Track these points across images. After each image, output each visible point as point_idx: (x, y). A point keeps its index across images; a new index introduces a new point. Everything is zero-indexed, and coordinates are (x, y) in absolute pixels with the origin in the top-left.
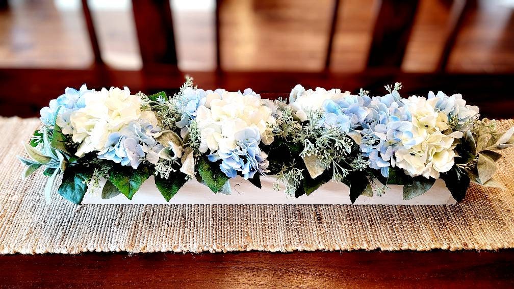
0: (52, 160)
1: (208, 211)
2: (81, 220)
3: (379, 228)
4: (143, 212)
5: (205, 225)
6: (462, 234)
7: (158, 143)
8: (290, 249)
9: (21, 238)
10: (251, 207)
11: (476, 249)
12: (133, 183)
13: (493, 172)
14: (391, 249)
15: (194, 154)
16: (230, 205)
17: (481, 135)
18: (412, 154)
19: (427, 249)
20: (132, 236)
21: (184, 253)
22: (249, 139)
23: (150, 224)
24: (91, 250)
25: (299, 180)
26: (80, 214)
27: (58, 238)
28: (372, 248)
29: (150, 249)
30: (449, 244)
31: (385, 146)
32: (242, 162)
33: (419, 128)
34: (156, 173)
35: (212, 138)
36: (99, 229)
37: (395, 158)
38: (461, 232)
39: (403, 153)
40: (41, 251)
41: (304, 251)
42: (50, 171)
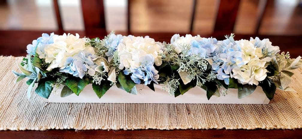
0: (32, 74)
1: (123, 107)
2: (47, 112)
3: (224, 116)
4: (85, 107)
5: (121, 115)
6: (273, 120)
7: (95, 64)
8: (172, 128)
9: (11, 121)
10: (148, 104)
11: (282, 128)
12: (79, 87)
13: (289, 82)
14: (232, 128)
15: (116, 70)
16: (136, 104)
17: (281, 62)
18: (242, 71)
19: (253, 129)
20: (77, 120)
21: (109, 130)
22: (148, 62)
23: (89, 114)
24: (53, 128)
25: (177, 86)
26: (47, 108)
27: (33, 121)
28: (221, 128)
29: (88, 128)
30: (265, 125)
31: (226, 66)
32: (144, 75)
33: (245, 56)
34: (93, 81)
35: (126, 61)
36: (58, 117)
37: (232, 73)
38: (272, 119)
39: (237, 70)
40: (22, 128)
41: (180, 129)
42: (31, 81)
